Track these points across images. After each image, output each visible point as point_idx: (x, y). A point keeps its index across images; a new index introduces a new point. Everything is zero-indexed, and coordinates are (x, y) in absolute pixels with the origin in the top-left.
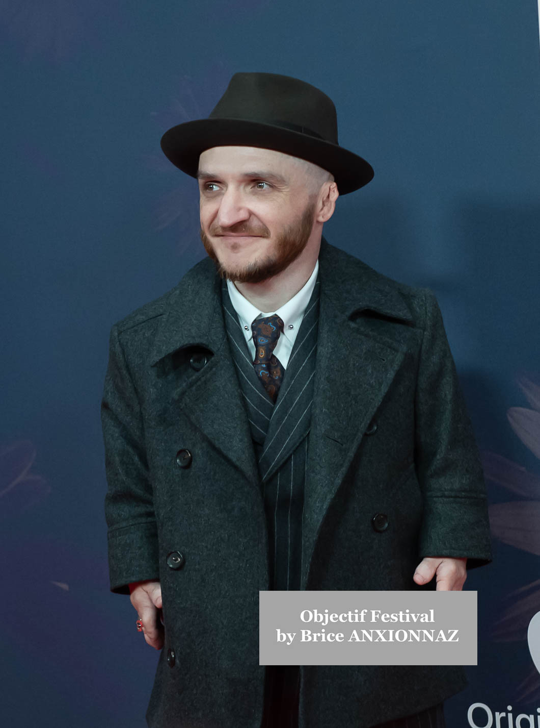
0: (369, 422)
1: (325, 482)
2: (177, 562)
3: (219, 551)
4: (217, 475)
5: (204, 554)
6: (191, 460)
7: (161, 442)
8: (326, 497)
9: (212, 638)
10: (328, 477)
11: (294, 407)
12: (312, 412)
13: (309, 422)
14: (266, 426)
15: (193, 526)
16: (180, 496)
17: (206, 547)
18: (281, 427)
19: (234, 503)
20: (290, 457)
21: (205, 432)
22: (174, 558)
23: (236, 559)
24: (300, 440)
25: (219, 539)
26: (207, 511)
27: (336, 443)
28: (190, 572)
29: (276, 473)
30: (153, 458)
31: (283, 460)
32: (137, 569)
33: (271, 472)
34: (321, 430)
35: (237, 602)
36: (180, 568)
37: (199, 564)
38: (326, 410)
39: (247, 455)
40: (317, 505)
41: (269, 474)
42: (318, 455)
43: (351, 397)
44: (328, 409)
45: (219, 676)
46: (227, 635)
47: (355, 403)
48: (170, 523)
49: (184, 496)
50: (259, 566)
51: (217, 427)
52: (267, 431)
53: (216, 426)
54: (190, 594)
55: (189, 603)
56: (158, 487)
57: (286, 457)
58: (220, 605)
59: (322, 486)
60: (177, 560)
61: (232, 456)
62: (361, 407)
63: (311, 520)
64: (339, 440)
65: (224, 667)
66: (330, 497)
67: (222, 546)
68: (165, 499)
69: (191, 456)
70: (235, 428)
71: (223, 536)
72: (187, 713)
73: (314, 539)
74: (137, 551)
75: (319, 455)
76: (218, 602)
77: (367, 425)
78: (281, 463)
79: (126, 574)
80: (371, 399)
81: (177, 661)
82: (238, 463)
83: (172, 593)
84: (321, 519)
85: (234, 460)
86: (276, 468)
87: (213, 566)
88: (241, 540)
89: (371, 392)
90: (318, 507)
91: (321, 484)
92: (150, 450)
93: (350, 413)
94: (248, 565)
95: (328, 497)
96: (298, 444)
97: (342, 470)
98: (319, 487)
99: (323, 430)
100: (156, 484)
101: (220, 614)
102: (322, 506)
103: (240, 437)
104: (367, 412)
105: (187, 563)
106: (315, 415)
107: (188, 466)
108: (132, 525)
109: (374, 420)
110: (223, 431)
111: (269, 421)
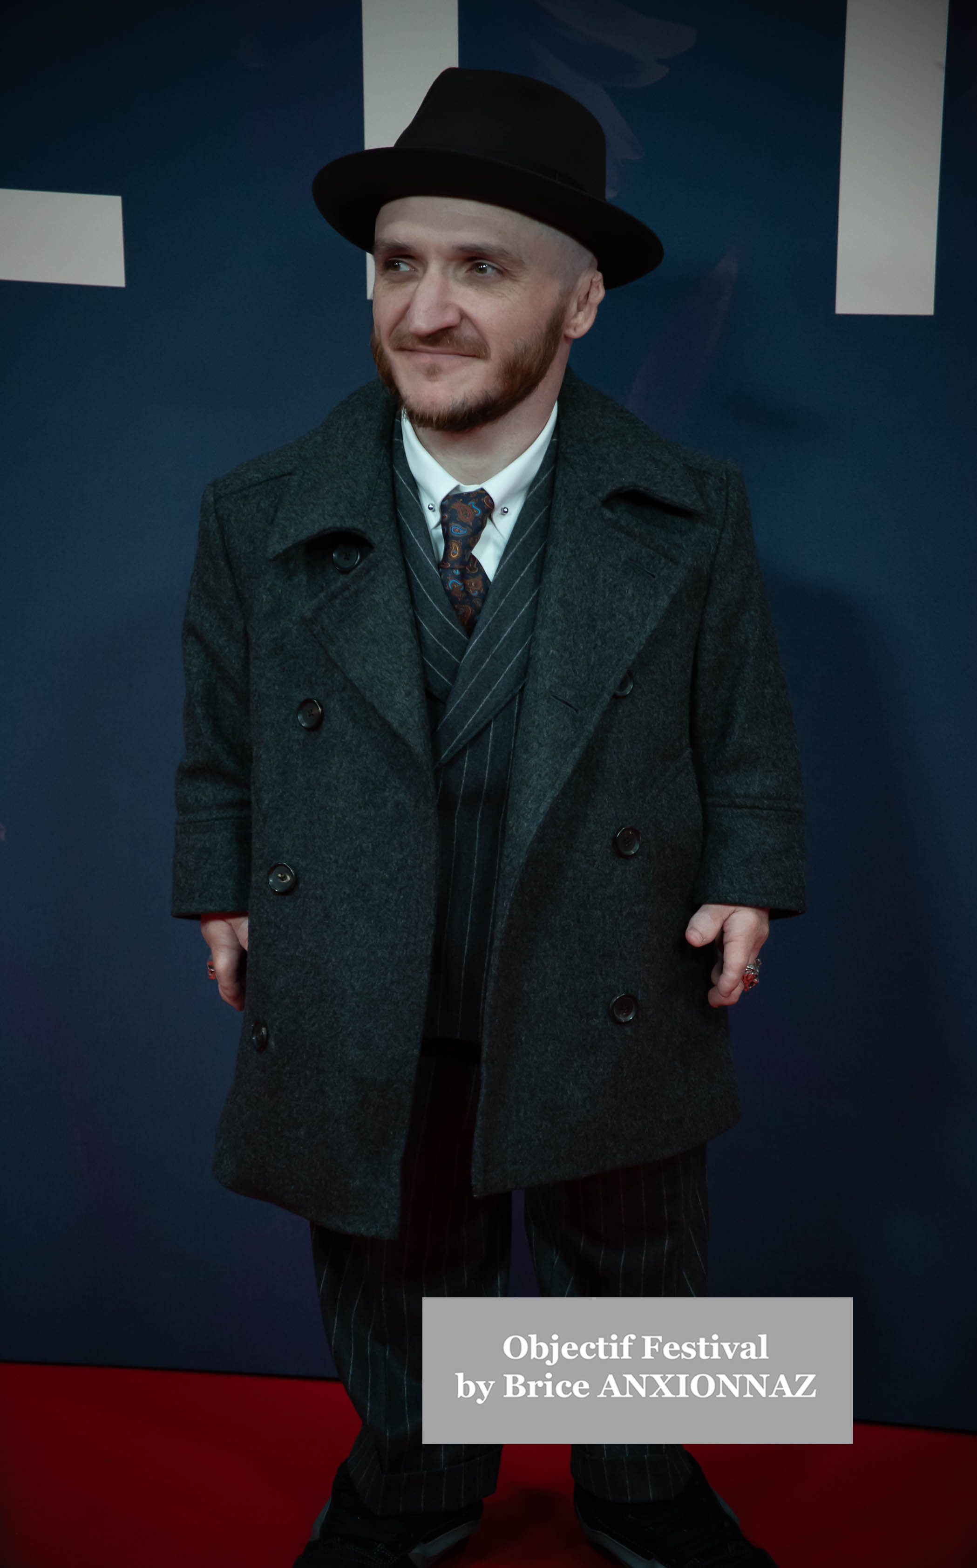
0: (621, 676)
1: (545, 770)
2: (285, 881)
3: (356, 870)
4: (363, 746)
5: (333, 872)
6: (321, 717)
7: (274, 685)
8: (544, 795)
9: (334, 1011)
10: (550, 762)
11: (502, 645)
12: (531, 653)
13: (525, 669)
14: (454, 673)
15: (318, 825)
16: (298, 775)
17: (336, 862)
18: (477, 674)
19: (387, 794)
20: (489, 724)
21: (351, 675)
22: (280, 875)
23: (383, 885)
24: (508, 699)
25: (359, 850)
26: (342, 804)
27: (568, 707)
28: (307, 900)
29: (463, 750)
30: (259, 709)
31: (477, 730)
32: (219, 891)
33: (456, 747)
34: (544, 685)
35: (379, 955)
36: (289, 891)
37: (322, 889)
38: (554, 652)
39: (417, 719)
40: (530, 807)
41: (452, 750)
42: (536, 724)
43: (596, 633)
44: (558, 650)
45: (340, 1072)
46: (358, 1006)
47: (603, 643)
48: (278, 818)
49: (305, 775)
50: (420, 900)
51: (371, 669)
52: (453, 679)
53: (369, 668)
54: (304, 936)
55: (301, 949)
56: (263, 757)
57: (482, 725)
58: (351, 958)
59: (540, 775)
60: (285, 878)
61: (392, 718)
62: (611, 650)
63: (517, 830)
64: (573, 703)
65: (350, 1058)
66: (551, 794)
67: (362, 862)
68: (274, 777)
69: (323, 711)
70: (399, 672)
71: (364, 845)
72: (279, 1129)
73: (521, 861)
74: (221, 863)
75: (538, 725)
76: (348, 953)
77: (618, 683)
78: (473, 734)
79: (199, 896)
80: (629, 638)
81: (272, 1043)
82: (401, 731)
83: (272, 931)
84: (534, 829)
85: (395, 725)
86: (464, 742)
87: (345, 893)
88: (393, 854)
89: (628, 627)
90: (531, 809)
91: (538, 772)
92: (255, 695)
93: (593, 659)
94: (402, 897)
95: (549, 795)
96: (503, 705)
97: (574, 751)
98: (535, 777)
99: (548, 684)
100: (261, 752)
101: (349, 973)
102: (538, 808)
103: (408, 688)
104: (620, 660)
105: (301, 885)
106: (537, 659)
107: (316, 727)
108: (216, 819)
109: (629, 676)
110: (379, 675)
111: (457, 665)
